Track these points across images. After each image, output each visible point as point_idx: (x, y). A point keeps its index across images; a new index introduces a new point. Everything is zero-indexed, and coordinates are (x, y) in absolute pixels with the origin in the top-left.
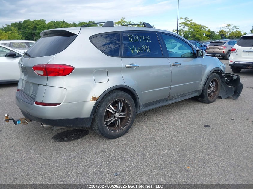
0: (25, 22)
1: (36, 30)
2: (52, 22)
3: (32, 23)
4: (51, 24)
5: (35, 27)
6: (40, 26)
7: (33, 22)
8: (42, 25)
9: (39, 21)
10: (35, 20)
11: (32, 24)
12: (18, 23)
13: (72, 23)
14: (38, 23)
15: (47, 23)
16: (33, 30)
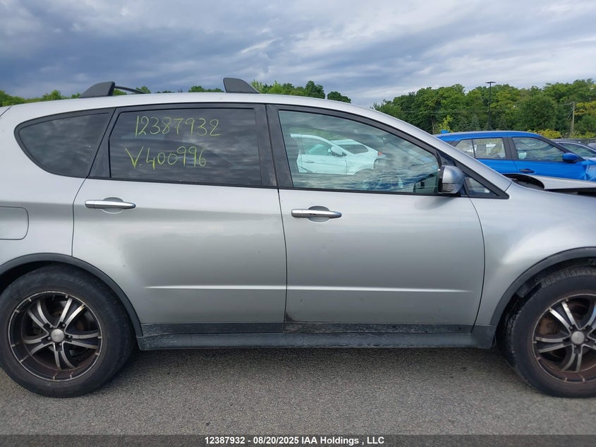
0: (422, 92)
1: (438, 109)
2: (479, 88)
3: (434, 94)
4: (476, 93)
5: (438, 103)
6: (449, 100)
7: (437, 92)
8: (453, 97)
9: (449, 90)
10: (440, 88)
11: (432, 98)
12: (407, 97)
13: (526, 89)
14: (446, 95)
15: (466, 92)
16: (434, 109)
